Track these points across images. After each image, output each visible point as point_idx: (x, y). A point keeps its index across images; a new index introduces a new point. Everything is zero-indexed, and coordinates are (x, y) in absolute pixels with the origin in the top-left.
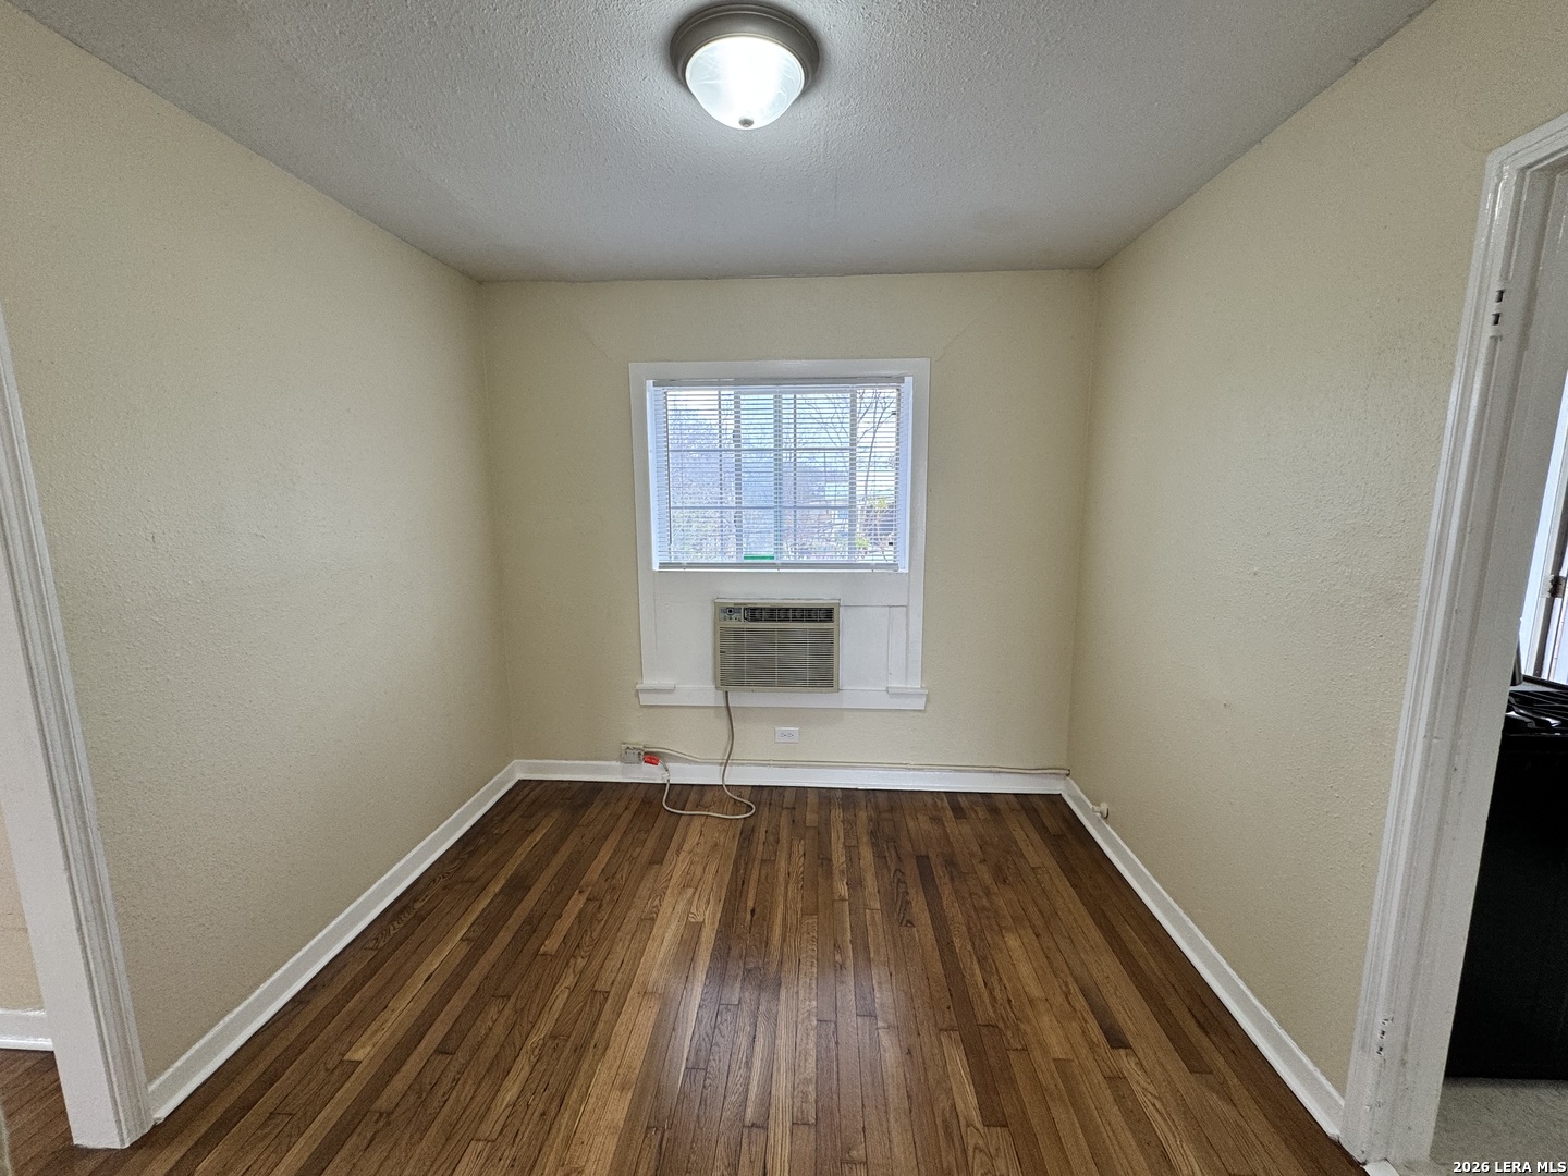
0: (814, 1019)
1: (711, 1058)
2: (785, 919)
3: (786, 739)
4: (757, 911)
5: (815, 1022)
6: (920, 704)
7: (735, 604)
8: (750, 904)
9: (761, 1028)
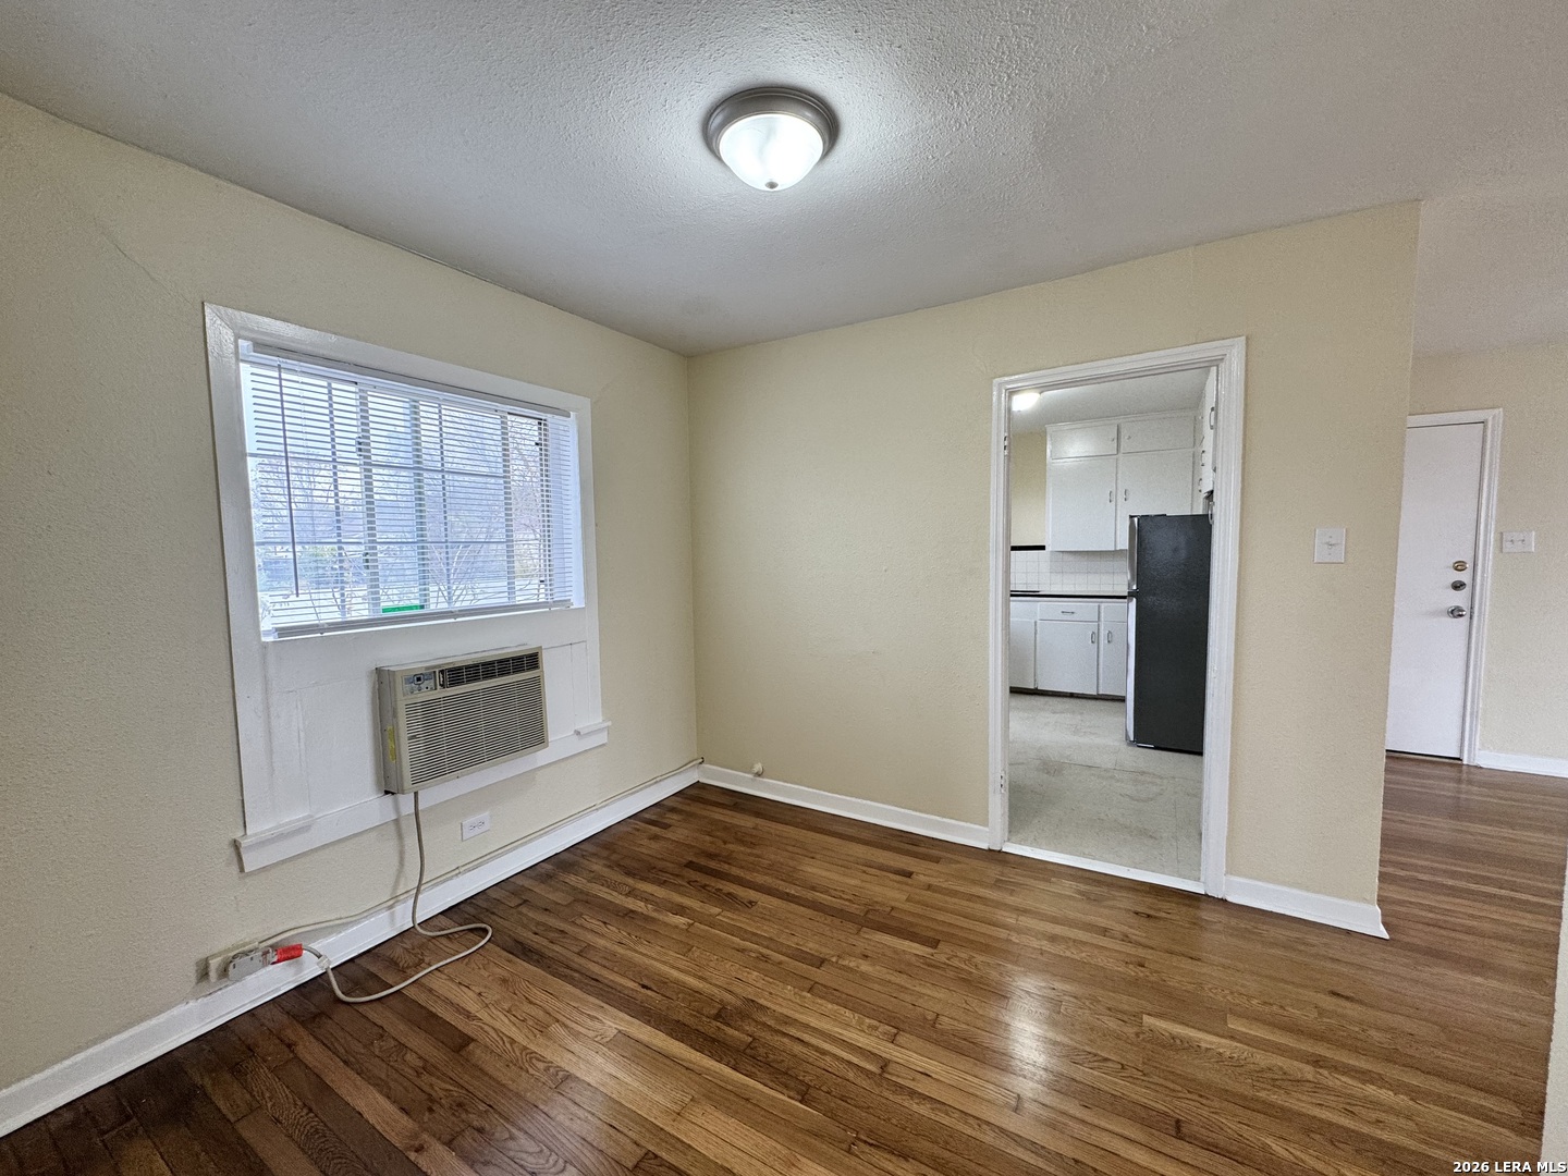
0: (805, 994)
1: (801, 1078)
2: (678, 969)
3: (477, 831)
4: (645, 982)
5: (809, 995)
6: (603, 738)
7: (427, 668)
8: (631, 985)
9: (793, 1031)
